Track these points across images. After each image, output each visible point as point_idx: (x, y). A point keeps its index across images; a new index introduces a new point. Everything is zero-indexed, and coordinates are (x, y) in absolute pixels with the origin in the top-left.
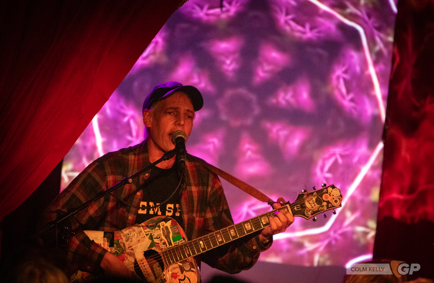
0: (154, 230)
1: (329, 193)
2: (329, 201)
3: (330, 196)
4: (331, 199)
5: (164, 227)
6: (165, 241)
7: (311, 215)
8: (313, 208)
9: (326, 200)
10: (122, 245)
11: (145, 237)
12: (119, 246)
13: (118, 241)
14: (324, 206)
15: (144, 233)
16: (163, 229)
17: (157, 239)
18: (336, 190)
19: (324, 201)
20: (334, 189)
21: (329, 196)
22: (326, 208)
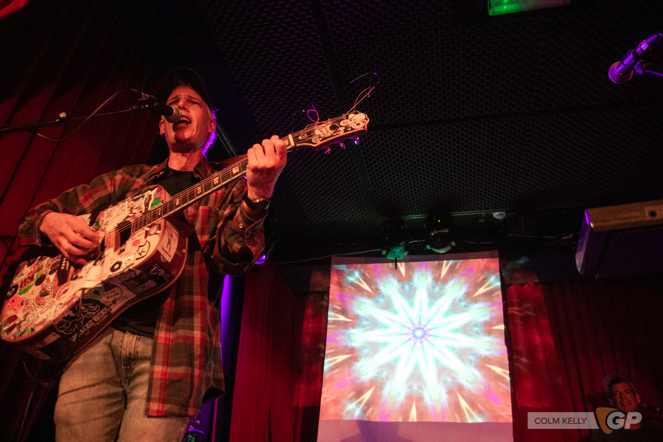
0: (137, 201)
1: (349, 119)
2: (348, 125)
3: (351, 121)
4: (352, 124)
5: (148, 196)
8: (324, 135)
9: (345, 125)
10: (100, 223)
11: (126, 209)
12: (98, 224)
14: (340, 130)
15: (127, 206)
16: (146, 198)
17: (136, 210)
18: (360, 115)
19: (341, 126)
20: (357, 115)
22: (343, 131)
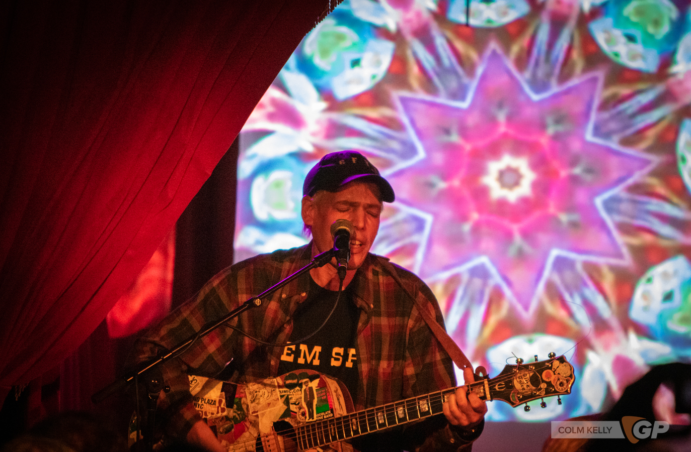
0: (292, 390)
1: (553, 370)
2: (550, 382)
3: (555, 374)
4: (554, 380)
5: (308, 388)
6: (305, 411)
7: (519, 401)
8: (524, 391)
9: (547, 380)
10: (244, 407)
11: (278, 399)
13: (240, 399)
14: (542, 389)
15: (278, 393)
16: (305, 390)
17: (295, 406)
18: (565, 365)
19: (543, 381)
20: (562, 365)
21: (552, 373)
22: (544, 392)
